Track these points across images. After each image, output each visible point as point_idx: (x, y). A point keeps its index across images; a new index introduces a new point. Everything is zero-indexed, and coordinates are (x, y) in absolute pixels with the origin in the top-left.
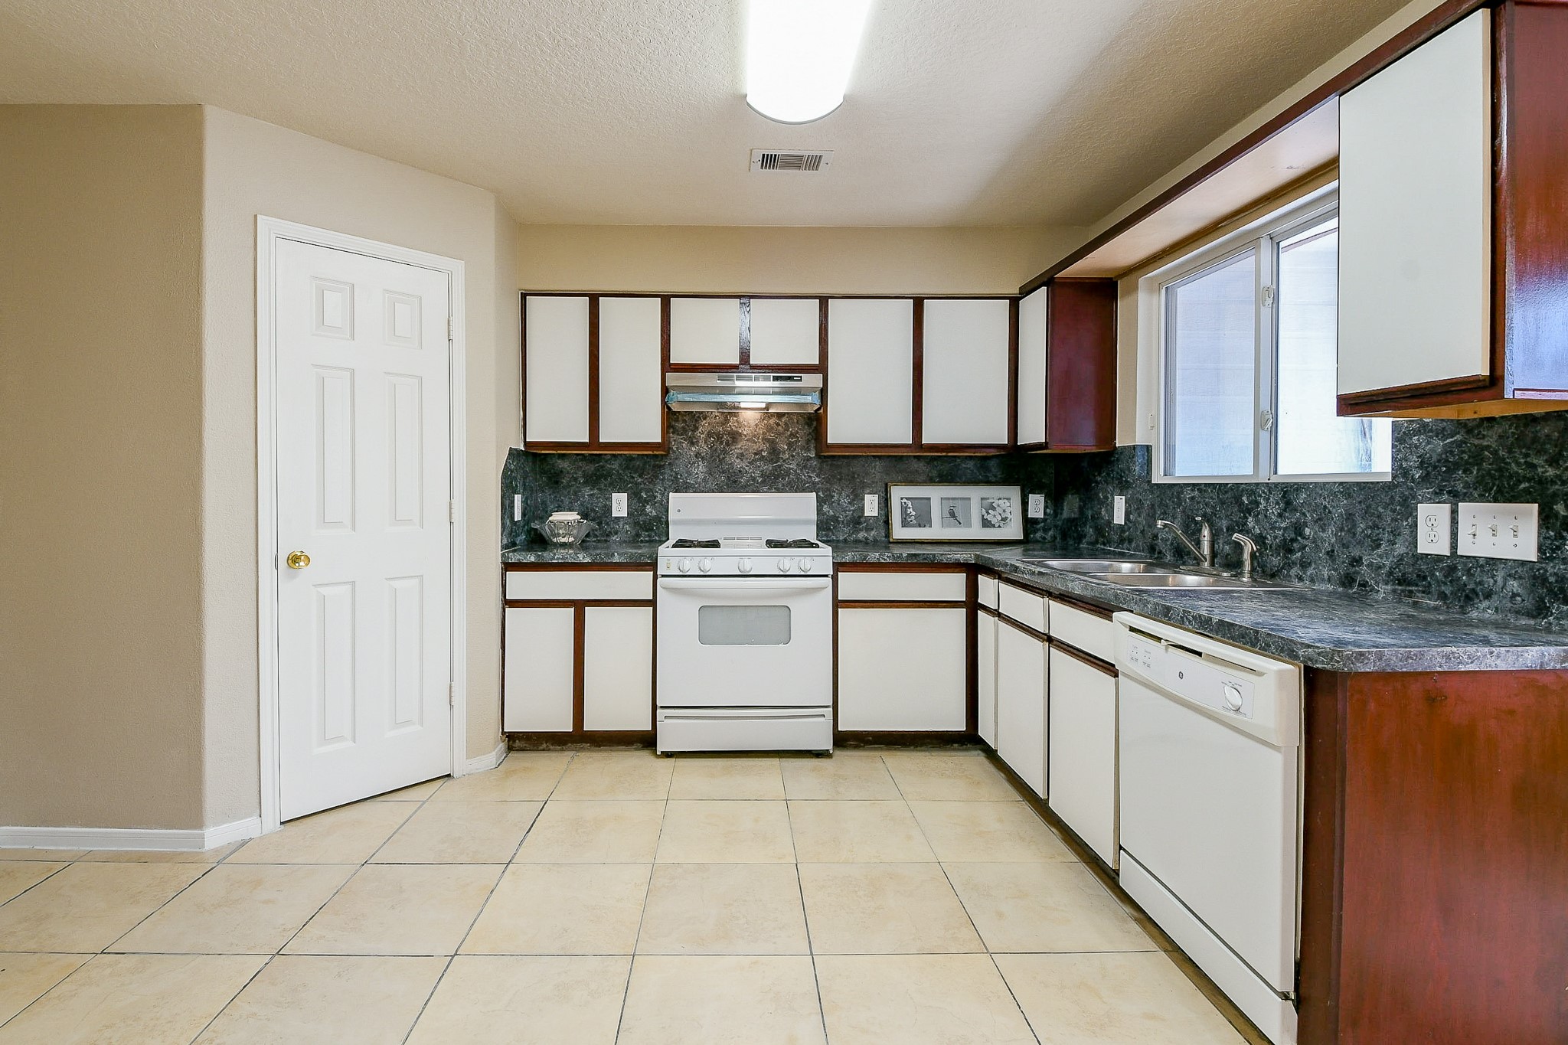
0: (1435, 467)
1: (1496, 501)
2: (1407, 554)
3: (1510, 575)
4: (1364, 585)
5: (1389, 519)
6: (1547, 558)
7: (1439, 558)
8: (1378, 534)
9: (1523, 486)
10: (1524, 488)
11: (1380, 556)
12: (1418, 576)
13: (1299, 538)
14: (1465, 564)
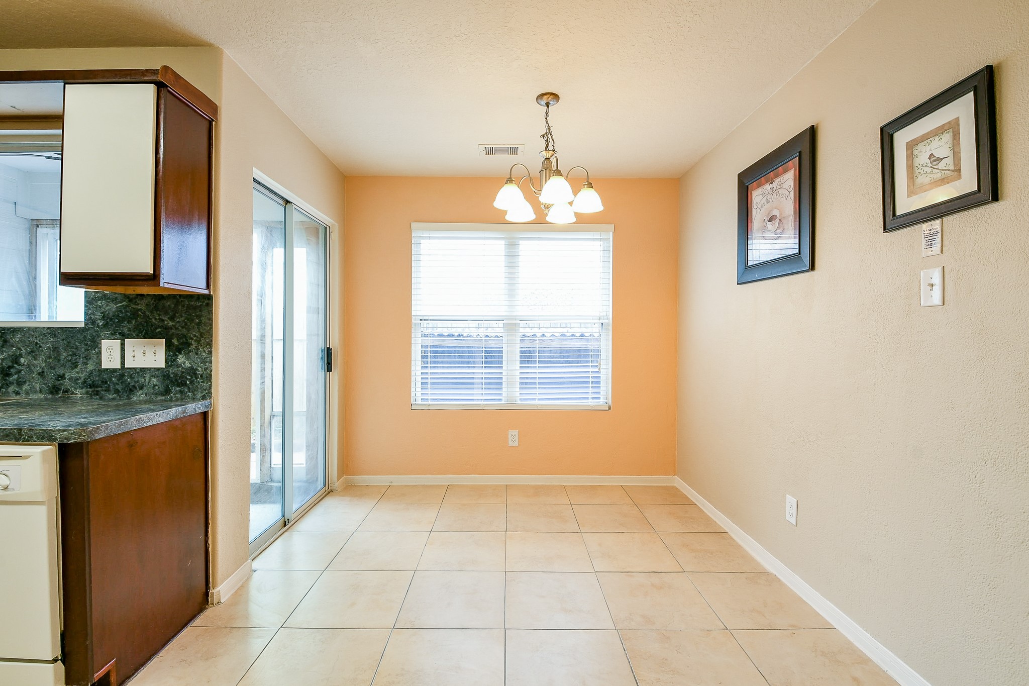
0: (111, 319)
1: (145, 338)
2: (95, 369)
3: (152, 376)
4: (66, 391)
5: (83, 350)
6: (169, 366)
7: (115, 370)
8: (76, 359)
9: (158, 330)
10: (159, 332)
11: (78, 372)
12: (102, 382)
13: (15, 365)
14: (129, 373)
